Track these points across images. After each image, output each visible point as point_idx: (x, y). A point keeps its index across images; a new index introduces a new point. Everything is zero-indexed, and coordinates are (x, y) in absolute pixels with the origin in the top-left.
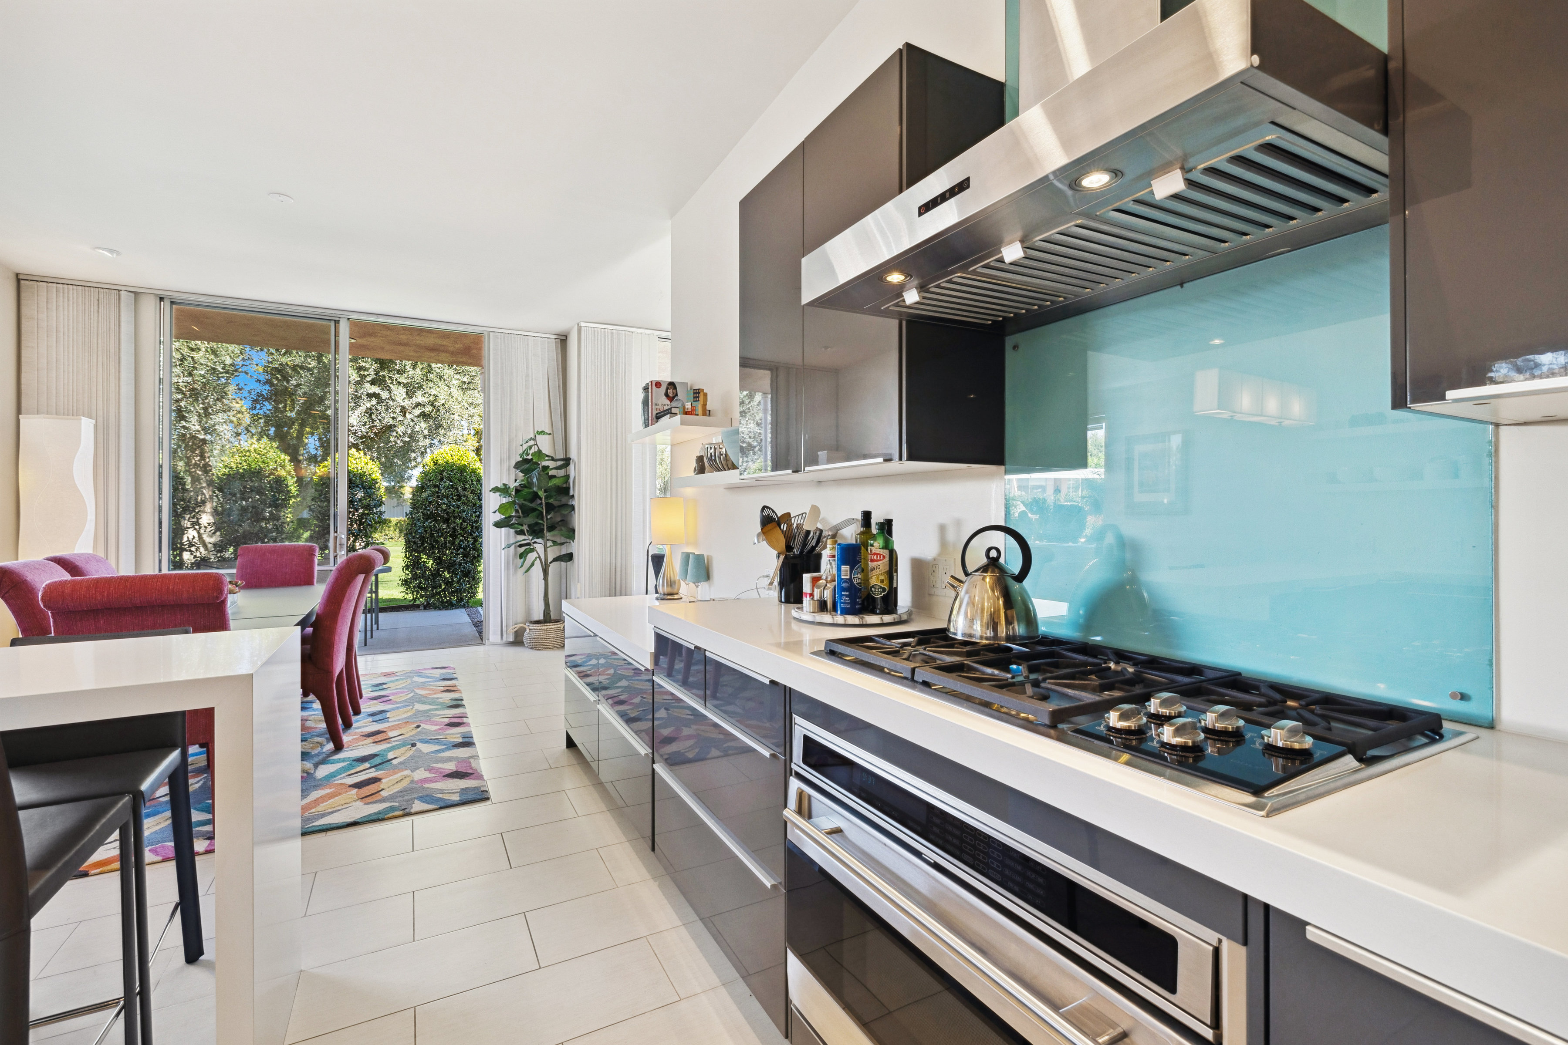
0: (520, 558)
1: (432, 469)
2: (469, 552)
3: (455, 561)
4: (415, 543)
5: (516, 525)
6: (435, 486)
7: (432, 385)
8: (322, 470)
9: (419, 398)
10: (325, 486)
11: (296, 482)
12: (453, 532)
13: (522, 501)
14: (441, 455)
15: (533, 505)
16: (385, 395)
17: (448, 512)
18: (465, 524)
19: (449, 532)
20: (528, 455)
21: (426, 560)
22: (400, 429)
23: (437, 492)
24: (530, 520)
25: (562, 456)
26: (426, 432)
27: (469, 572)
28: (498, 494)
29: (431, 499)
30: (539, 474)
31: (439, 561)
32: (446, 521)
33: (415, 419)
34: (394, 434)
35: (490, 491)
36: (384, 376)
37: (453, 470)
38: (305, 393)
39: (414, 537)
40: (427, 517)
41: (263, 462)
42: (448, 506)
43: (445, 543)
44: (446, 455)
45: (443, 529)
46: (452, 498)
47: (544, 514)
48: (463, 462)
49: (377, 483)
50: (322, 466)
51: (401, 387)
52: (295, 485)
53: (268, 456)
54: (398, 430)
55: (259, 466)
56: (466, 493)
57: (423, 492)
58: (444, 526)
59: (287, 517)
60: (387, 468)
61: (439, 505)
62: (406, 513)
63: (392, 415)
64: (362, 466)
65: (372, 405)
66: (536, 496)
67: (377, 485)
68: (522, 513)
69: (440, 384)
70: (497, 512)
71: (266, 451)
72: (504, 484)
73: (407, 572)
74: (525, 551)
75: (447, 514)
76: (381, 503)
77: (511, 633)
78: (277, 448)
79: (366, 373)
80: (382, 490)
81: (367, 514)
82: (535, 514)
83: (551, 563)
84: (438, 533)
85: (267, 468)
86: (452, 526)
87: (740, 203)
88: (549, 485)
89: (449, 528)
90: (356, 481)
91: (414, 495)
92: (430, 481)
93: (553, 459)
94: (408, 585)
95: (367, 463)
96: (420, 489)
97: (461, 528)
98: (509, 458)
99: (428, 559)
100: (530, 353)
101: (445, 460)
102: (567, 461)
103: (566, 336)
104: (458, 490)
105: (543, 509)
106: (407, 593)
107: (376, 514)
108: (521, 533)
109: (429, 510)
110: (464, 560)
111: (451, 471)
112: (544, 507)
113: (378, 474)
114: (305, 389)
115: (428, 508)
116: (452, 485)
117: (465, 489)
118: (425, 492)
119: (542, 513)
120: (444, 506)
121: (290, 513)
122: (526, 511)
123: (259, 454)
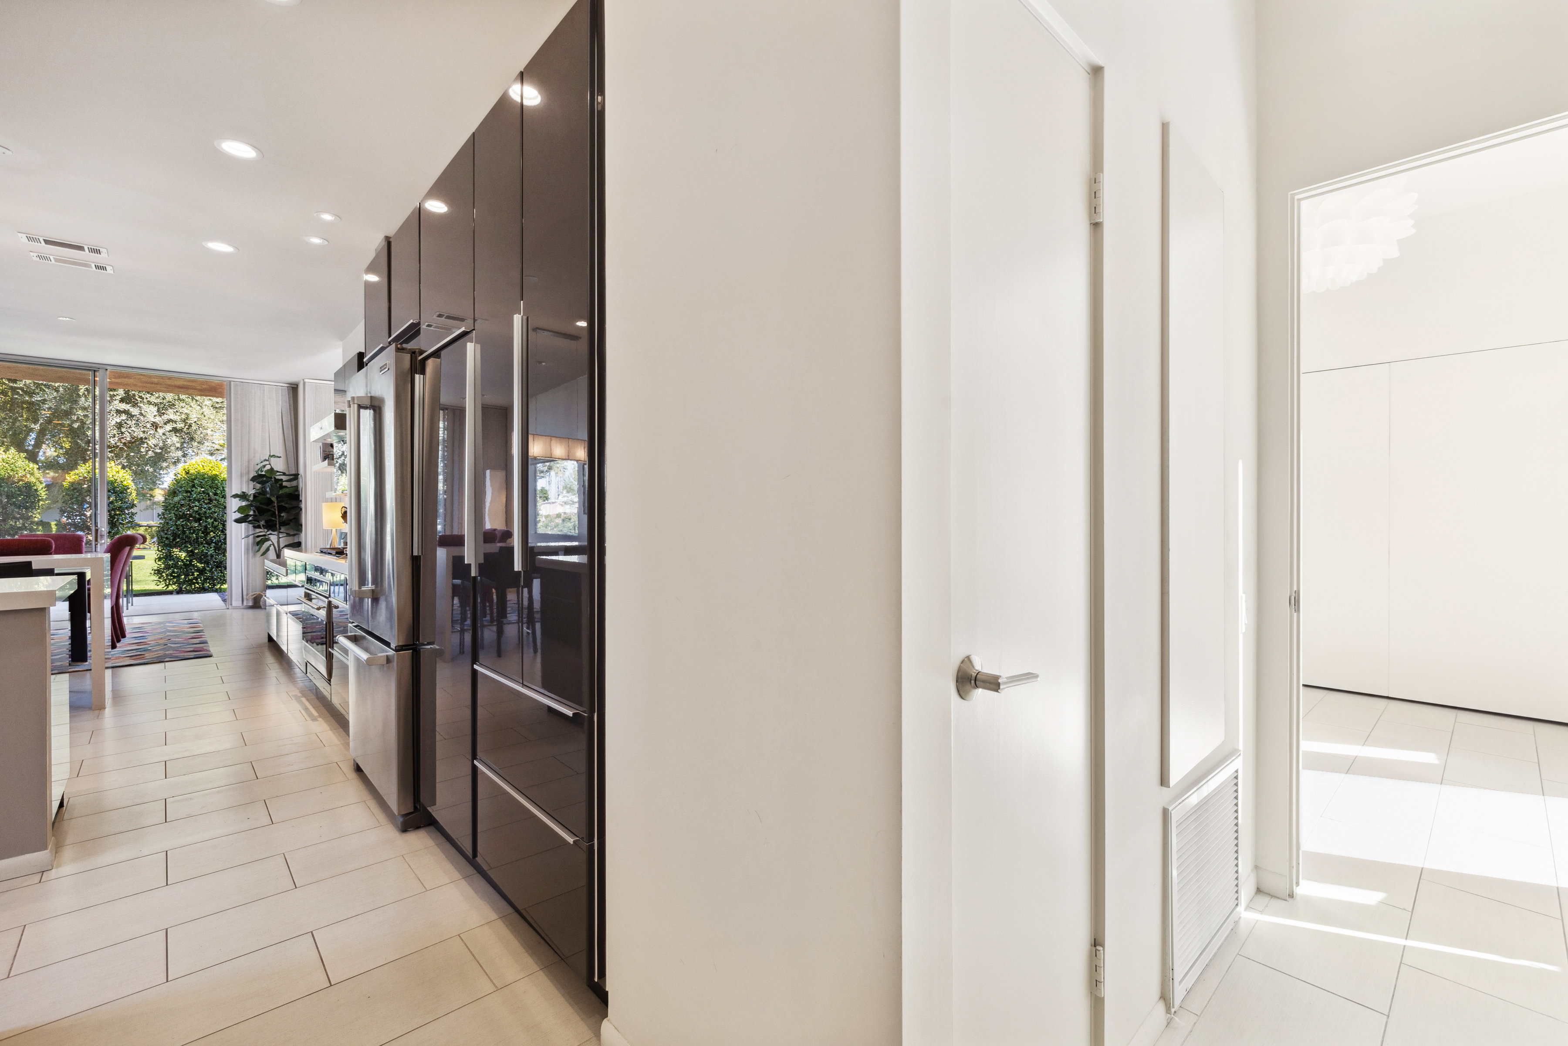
0: (258, 546)
1: (184, 477)
2: (221, 546)
3: (207, 553)
4: (167, 538)
5: (253, 521)
6: (187, 492)
7: (184, 405)
8: (73, 477)
9: (170, 414)
10: (79, 494)
11: (45, 488)
12: (205, 529)
13: (258, 504)
14: (192, 466)
15: (269, 508)
16: (135, 411)
17: (200, 513)
18: (216, 523)
19: (201, 529)
20: (262, 471)
21: (178, 553)
22: (152, 442)
23: (189, 497)
24: (267, 516)
25: (294, 472)
26: (178, 445)
27: (221, 562)
28: (238, 499)
29: (183, 502)
30: (271, 485)
31: (191, 554)
32: (198, 520)
33: (167, 433)
34: (145, 445)
35: (231, 497)
36: (134, 395)
37: (205, 478)
38: (50, 408)
39: (166, 534)
40: (178, 517)
41: (12, 470)
42: (200, 508)
43: (197, 538)
44: (197, 466)
45: (195, 527)
46: (204, 502)
47: (277, 513)
48: (214, 472)
49: (129, 488)
50: (72, 474)
51: (151, 406)
52: (44, 490)
53: (17, 465)
54: (150, 443)
55: (8, 473)
56: (217, 497)
57: (174, 497)
58: (196, 525)
59: (35, 517)
60: (139, 475)
61: (191, 508)
62: (158, 514)
63: (142, 430)
64: (113, 474)
65: (122, 420)
66: (270, 502)
67: (128, 491)
68: (258, 513)
69: (192, 404)
70: (237, 512)
71: (14, 461)
72: (243, 492)
73: (160, 563)
74: (260, 542)
75: (199, 514)
76: (133, 506)
77: (251, 599)
78: (25, 458)
79: (115, 393)
80: (134, 494)
81: (119, 514)
82: (269, 513)
83: (282, 548)
84: (190, 530)
85: (17, 476)
86: (204, 524)
87: (335, 374)
88: (280, 493)
89: (201, 526)
90: (117, 491)
91: (166, 499)
92: (181, 487)
93: (284, 474)
94: (161, 574)
95: (118, 472)
96: (172, 493)
97: (212, 526)
98: (248, 473)
99: (180, 552)
100: (266, 397)
101: (196, 470)
102: (296, 476)
103: (297, 385)
104: (209, 495)
105: (275, 509)
106: (160, 582)
107: (128, 514)
108: (259, 527)
109: (180, 511)
110: (216, 552)
111: (203, 479)
112: (276, 509)
113: (129, 482)
114: (52, 404)
115: (180, 510)
116: (203, 491)
117: (216, 494)
118: (177, 496)
119: (275, 512)
120: (196, 509)
121: (39, 513)
122: (260, 511)
123: (7, 463)
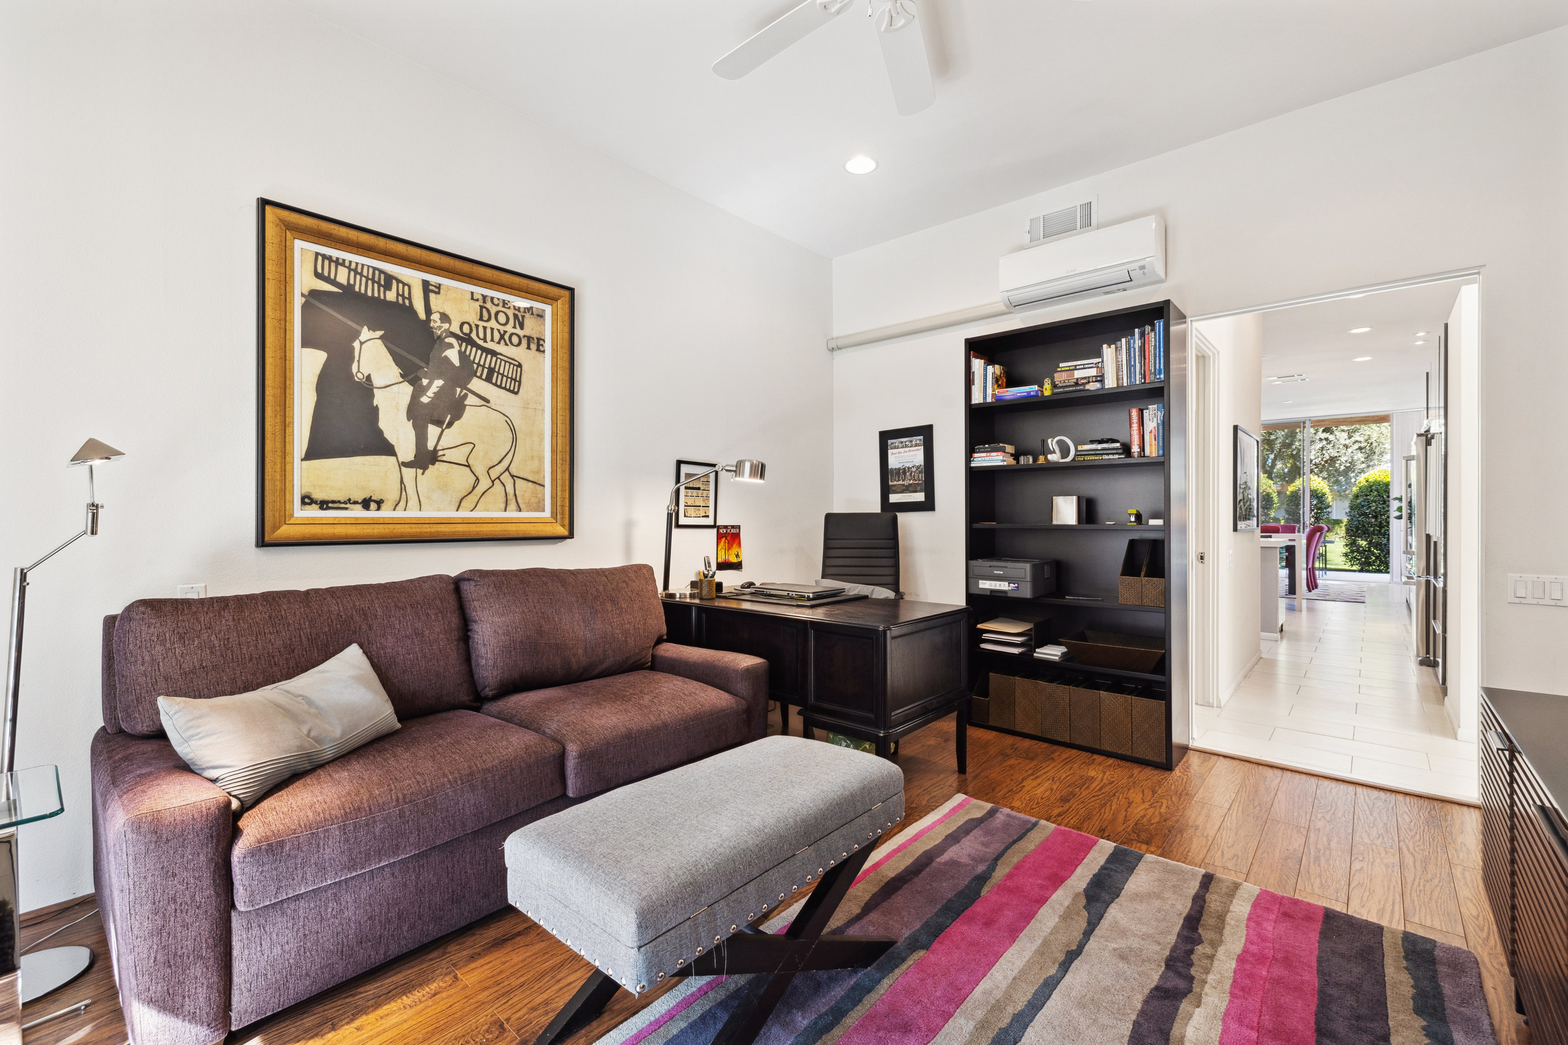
1: (1366, 485)
4: (1352, 530)
6: (1367, 496)
7: (1364, 431)
8: (1292, 488)
9: (1357, 437)
10: (1295, 499)
14: (1372, 476)
16: (1331, 437)
21: (1360, 542)
22: (1343, 459)
23: (1369, 500)
26: (1363, 459)
29: (1363, 503)
31: (1370, 543)
32: (1375, 517)
33: (1355, 452)
34: (1339, 462)
35: (1394, 499)
37: (1380, 485)
39: (1352, 527)
40: (1360, 515)
42: (1377, 508)
43: (1374, 531)
44: (1375, 475)
45: (1373, 522)
46: (1379, 503)
49: (1327, 494)
50: (1291, 485)
52: (1277, 497)
57: (1358, 499)
59: (1271, 515)
60: (1334, 484)
61: (1370, 507)
62: (1347, 512)
63: (1337, 451)
64: (1316, 485)
65: (1323, 445)
67: (1326, 496)
70: (1398, 511)
72: (1401, 496)
73: (1347, 548)
75: (1375, 512)
76: (1330, 507)
80: (1330, 498)
81: (1319, 512)
84: (1369, 525)
86: (1379, 520)
90: (1317, 496)
91: (1353, 501)
92: (1364, 493)
94: (1347, 556)
95: (1320, 482)
96: (1357, 497)
99: (1362, 541)
101: (1374, 479)
104: (1383, 498)
106: (1347, 562)
107: (1326, 512)
111: (1377, 486)
113: (1327, 489)
115: (1362, 510)
116: (1379, 495)
118: (1360, 499)
120: (1373, 508)
121: (1273, 512)
